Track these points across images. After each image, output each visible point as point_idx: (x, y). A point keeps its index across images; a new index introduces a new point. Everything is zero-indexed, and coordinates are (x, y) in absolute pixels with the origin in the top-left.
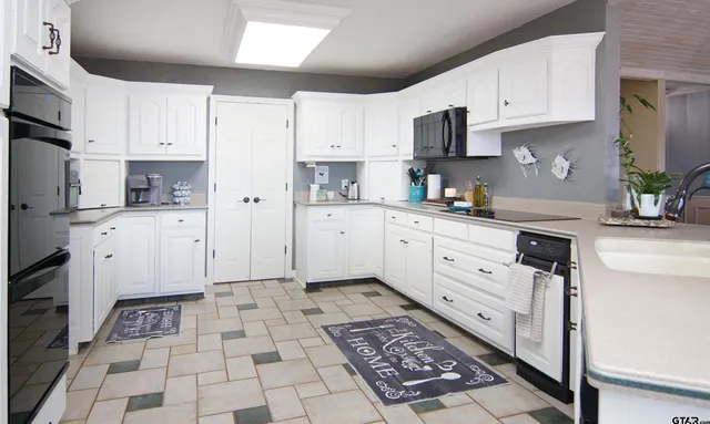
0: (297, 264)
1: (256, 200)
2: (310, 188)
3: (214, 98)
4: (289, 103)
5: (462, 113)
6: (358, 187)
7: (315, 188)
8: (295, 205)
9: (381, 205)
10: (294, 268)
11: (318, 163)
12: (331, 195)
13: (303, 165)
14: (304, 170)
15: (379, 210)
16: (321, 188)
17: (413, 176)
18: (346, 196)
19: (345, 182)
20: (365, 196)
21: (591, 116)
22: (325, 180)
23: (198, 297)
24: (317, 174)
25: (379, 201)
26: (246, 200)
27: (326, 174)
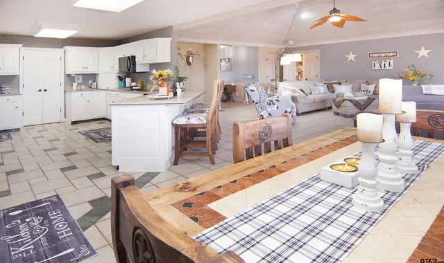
0: (67, 116)
1: (45, 90)
2: (72, 85)
3: (22, 49)
4: (61, 50)
5: (134, 57)
6: (97, 84)
7: (75, 85)
8: (65, 92)
9: (107, 90)
10: (65, 117)
11: (76, 75)
12: (83, 87)
13: (69, 75)
14: (70, 78)
15: (105, 92)
16: (78, 84)
17: (120, 78)
18: (91, 88)
19: (90, 82)
20: (100, 87)
21: (170, 61)
22: (81, 81)
23: (18, 130)
24: (76, 79)
25: (106, 88)
26: (40, 91)
27: (81, 79)
